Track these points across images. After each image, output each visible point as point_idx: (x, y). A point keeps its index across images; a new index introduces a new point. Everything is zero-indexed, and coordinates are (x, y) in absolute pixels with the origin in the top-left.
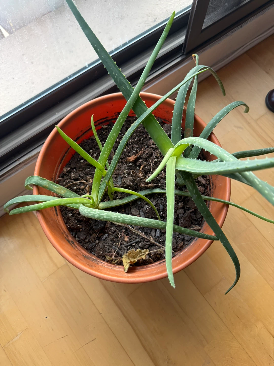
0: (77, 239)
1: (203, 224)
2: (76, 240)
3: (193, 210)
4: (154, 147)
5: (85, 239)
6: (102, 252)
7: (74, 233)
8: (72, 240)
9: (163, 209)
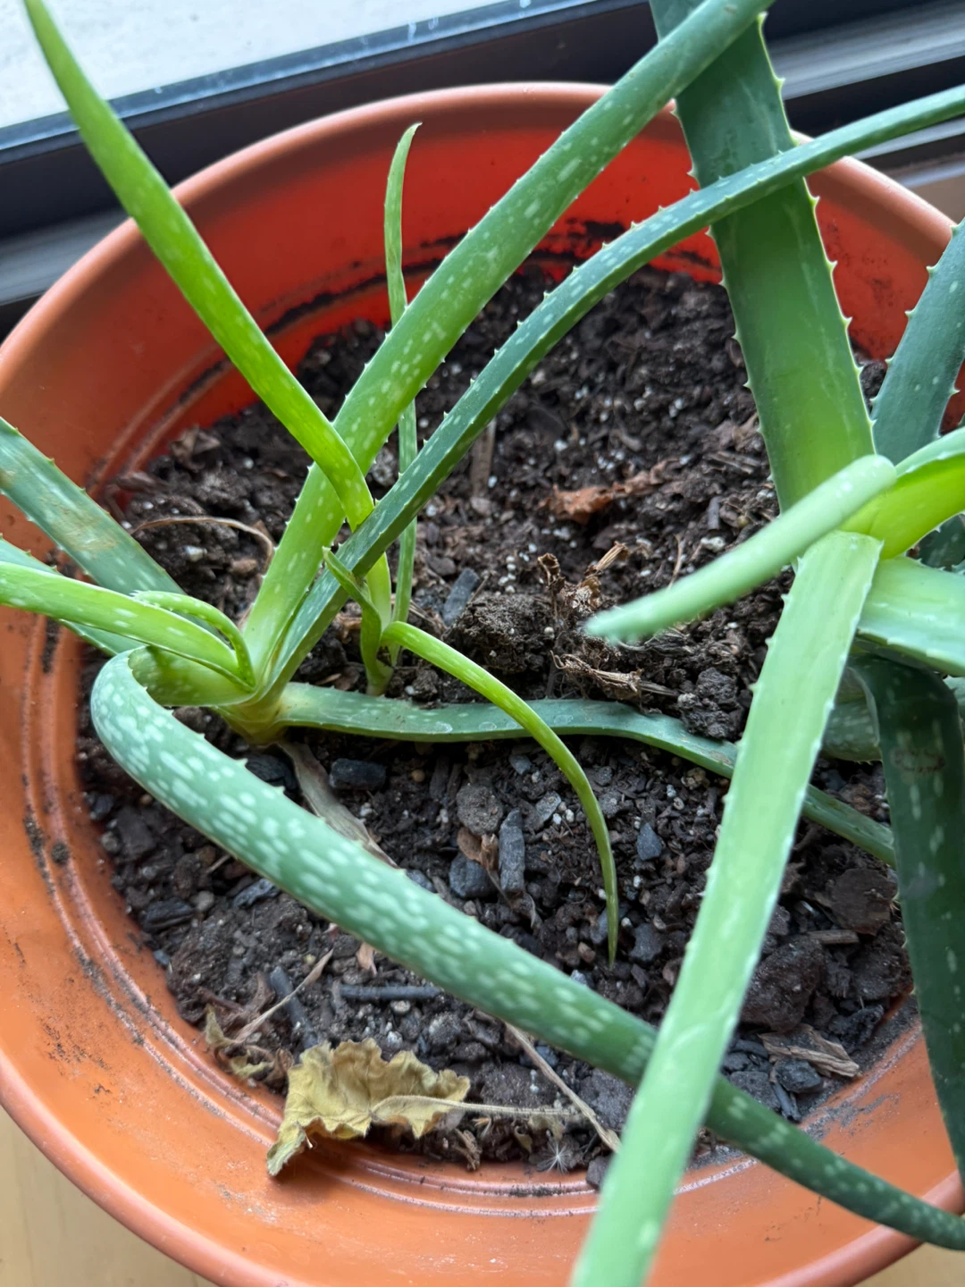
0: (105, 839)
1: (883, 1047)
2: (99, 843)
3: (853, 937)
4: (729, 466)
5: (145, 858)
6: (197, 977)
7: (104, 805)
8: (64, 837)
9: (655, 860)
